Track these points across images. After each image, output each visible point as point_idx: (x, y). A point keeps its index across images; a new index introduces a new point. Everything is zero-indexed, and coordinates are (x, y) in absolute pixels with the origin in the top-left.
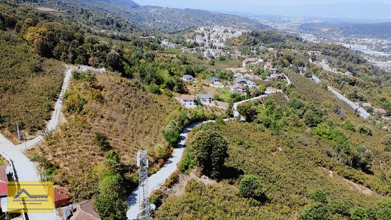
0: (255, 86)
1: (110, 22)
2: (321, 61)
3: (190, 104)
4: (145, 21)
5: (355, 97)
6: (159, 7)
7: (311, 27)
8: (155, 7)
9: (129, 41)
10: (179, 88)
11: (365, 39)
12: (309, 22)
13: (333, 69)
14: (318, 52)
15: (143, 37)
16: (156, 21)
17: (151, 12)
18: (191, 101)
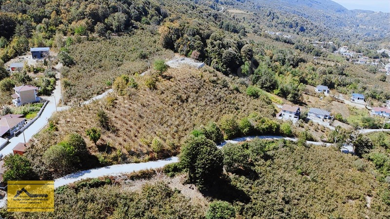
1: (294, 25)
3: (290, 116)
4: (345, 26)
6: (370, 11)
8: (364, 12)
9: (293, 44)
10: (292, 97)
15: (318, 42)
16: (360, 26)
17: (357, 16)
18: (291, 113)
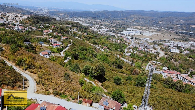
0: (61, 43)
2: (73, 29)
5: (95, 43)
7: (55, 13)
11: (79, 19)
12: (52, 11)
13: (80, 33)
14: (70, 25)
